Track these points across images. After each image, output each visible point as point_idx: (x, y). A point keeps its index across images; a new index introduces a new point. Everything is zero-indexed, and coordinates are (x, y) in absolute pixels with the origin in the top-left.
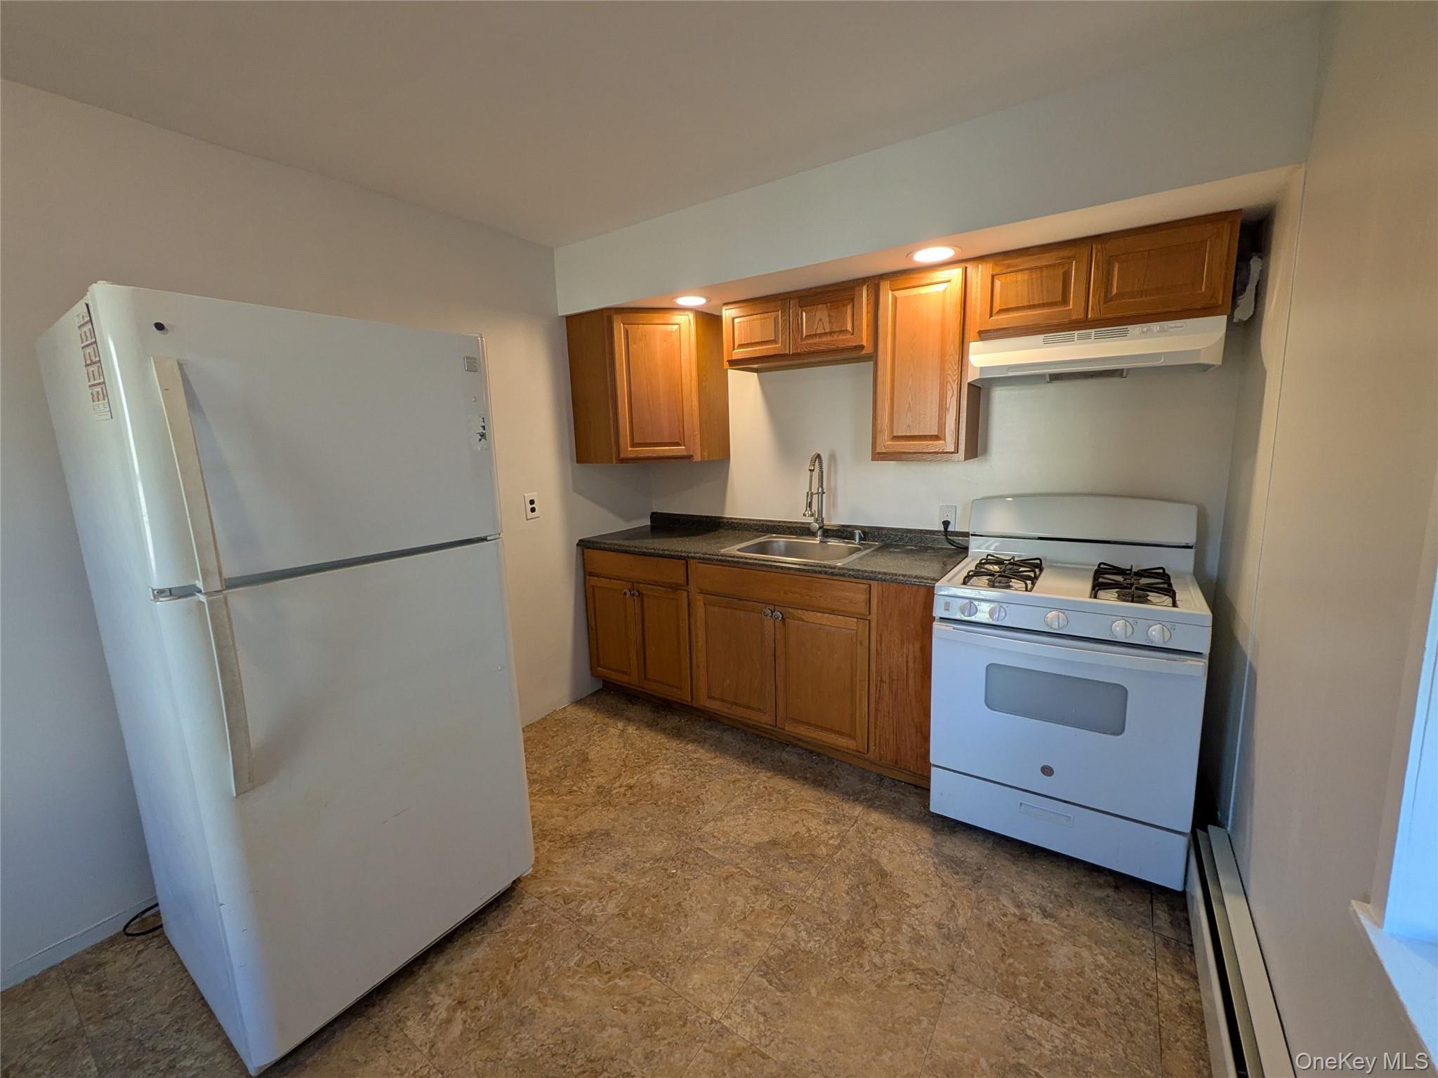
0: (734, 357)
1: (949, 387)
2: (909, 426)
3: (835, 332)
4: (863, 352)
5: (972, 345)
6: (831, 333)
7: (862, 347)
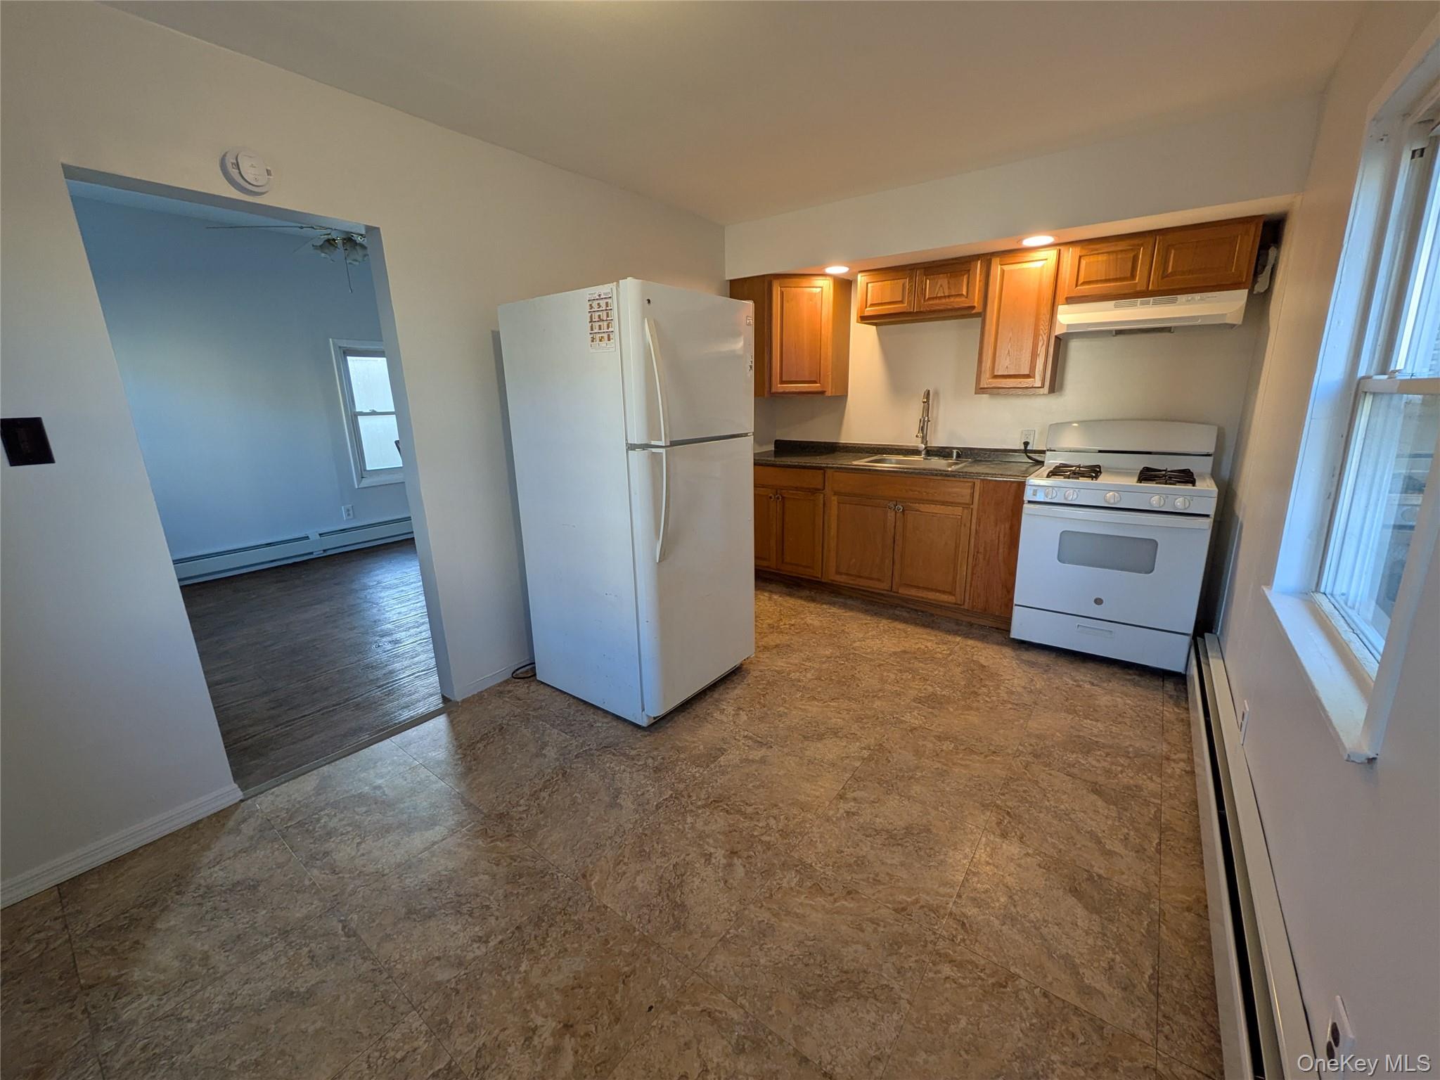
0: (866, 314)
1: (1041, 338)
2: (1007, 367)
3: (952, 296)
4: (974, 312)
5: (1060, 307)
6: (949, 296)
7: (973, 307)
